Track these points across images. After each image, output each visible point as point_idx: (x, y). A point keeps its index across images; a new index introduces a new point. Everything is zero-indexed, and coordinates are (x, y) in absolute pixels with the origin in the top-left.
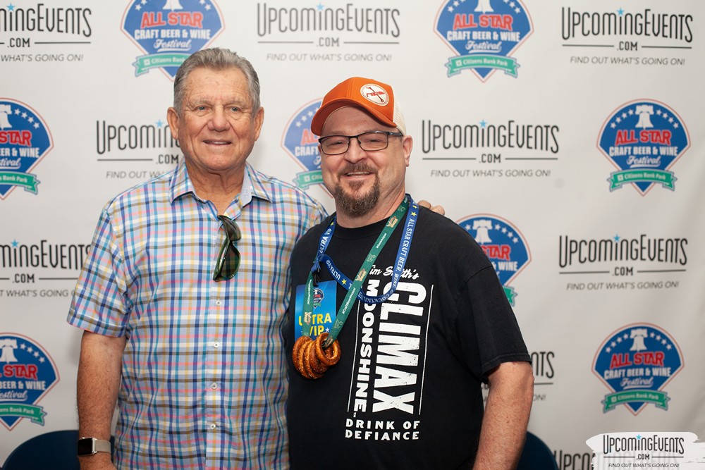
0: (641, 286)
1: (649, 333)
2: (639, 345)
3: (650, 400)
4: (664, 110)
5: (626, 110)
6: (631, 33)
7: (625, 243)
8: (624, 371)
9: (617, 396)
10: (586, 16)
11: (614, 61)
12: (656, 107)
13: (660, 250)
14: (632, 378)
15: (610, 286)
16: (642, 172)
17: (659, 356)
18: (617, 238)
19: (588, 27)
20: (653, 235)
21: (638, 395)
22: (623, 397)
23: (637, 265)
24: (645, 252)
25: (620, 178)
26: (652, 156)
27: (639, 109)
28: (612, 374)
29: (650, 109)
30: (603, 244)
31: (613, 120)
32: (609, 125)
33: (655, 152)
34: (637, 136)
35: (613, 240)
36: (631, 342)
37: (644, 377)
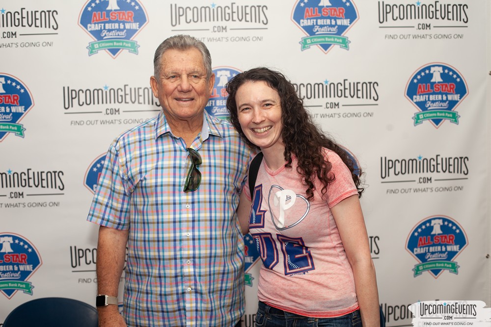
0: (438, 190)
1: (443, 222)
2: (437, 230)
3: (445, 268)
4: (450, 70)
5: (424, 70)
6: (426, 18)
7: (425, 161)
8: (427, 248)
9: (423, 265)
10: (395, 7)
11: (415, 37)
12: (444, 68)
13: (449, 165)
14: (433, 253)
15: (416, 190)
16: (436, 113)
17: (451, 238)
18: (420, 158)
19: (396, 14)
20: (444, 155)
21: (437, 265)
22: (427, 266)
23: (434, 176)
24: (440, 167)
25: (421, 116)
26: (442, 101)
27: (433, 69)
28: (419, 251)
29: (441, 69)
30: (411, 162)
31: (415, 77)
32: (412, 80)
33: (445, 98)
34: (432, 88)
35: (417, 159)
36: (431, 228)
37: (441, 252)
